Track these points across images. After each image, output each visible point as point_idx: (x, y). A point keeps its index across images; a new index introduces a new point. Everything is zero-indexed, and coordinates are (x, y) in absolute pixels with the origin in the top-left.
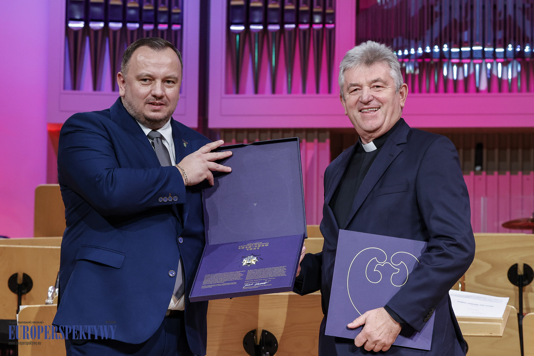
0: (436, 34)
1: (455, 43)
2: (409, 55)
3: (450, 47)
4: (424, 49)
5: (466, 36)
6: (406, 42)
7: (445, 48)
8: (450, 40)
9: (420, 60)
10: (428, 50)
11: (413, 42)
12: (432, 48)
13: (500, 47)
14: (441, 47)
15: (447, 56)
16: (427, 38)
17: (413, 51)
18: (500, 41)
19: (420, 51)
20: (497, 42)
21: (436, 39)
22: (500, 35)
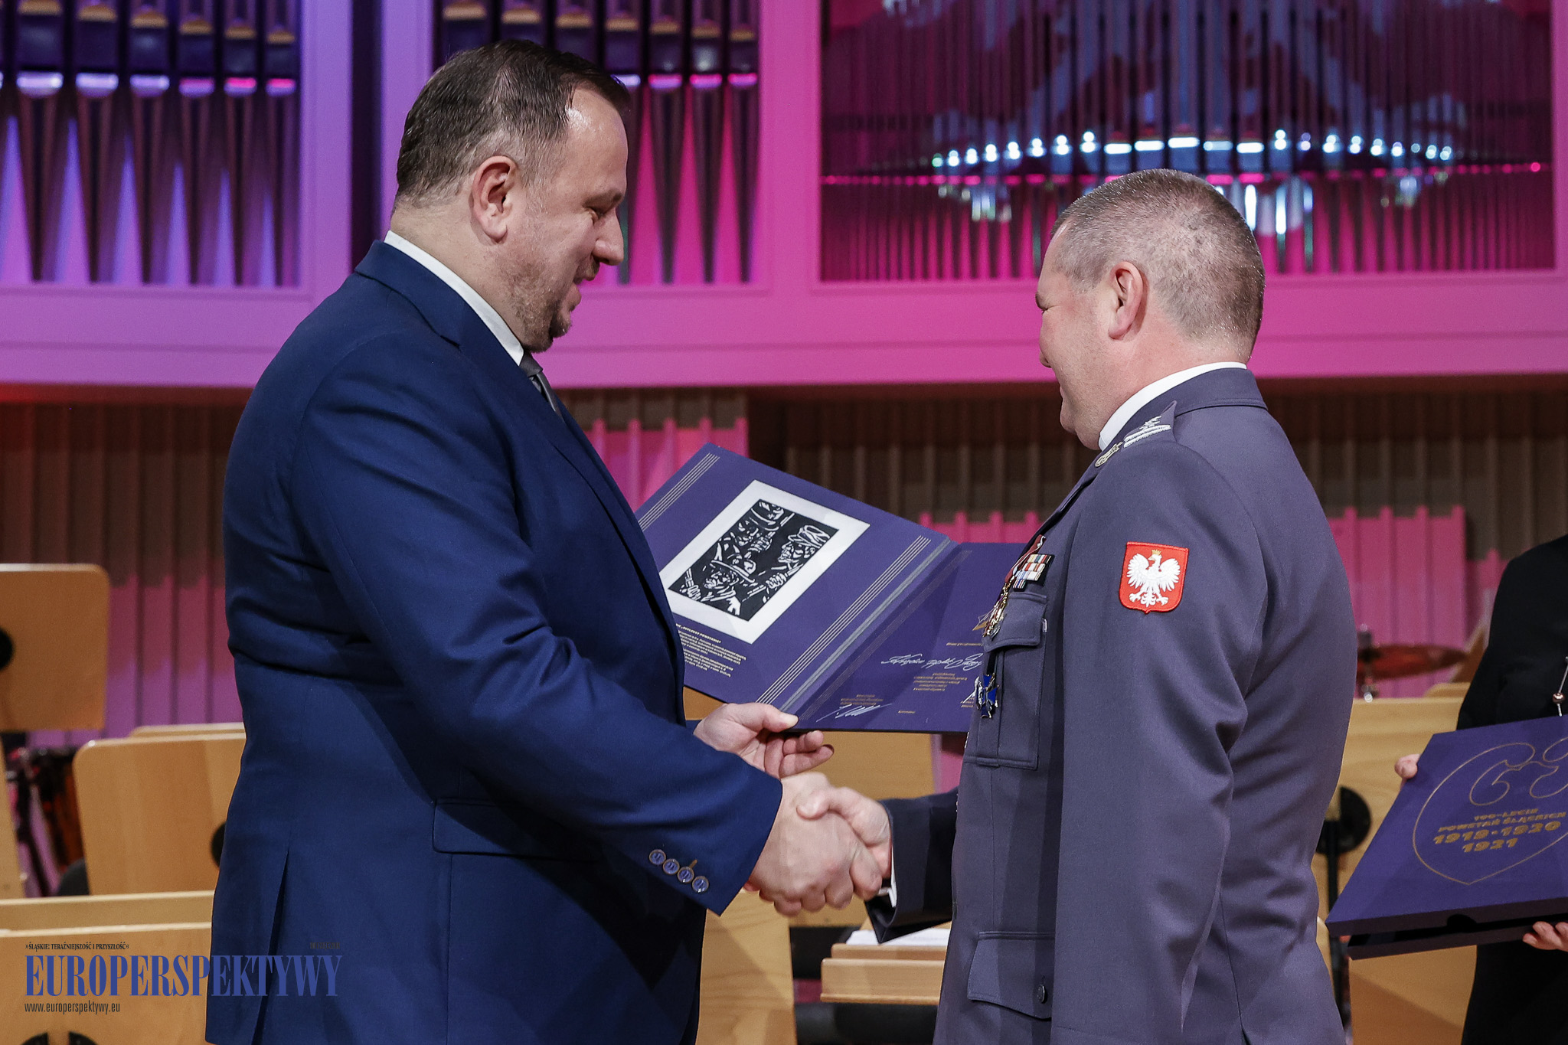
0: (1060, 100)
1: (1118, 127)
2: (981, 167)
3: (1102, 140)
4: (1024, 146)
5: (1149, 106)
6: (971, 126)
7: (1089, 144)
8: (1103, 119)
9: (1014, 181)
10: (1037, 149)
11: (991, 126)
12: (1048, 143)
13: (1251, 138)
14: (1075, 141)
15: (1093, 166)
16: (1035, 114)
17: (991, 153)
18: (1250, 120)
19: (1014, 152)
20: (1243, 124)
21: (1061, 118)
22: (1249, 103)
